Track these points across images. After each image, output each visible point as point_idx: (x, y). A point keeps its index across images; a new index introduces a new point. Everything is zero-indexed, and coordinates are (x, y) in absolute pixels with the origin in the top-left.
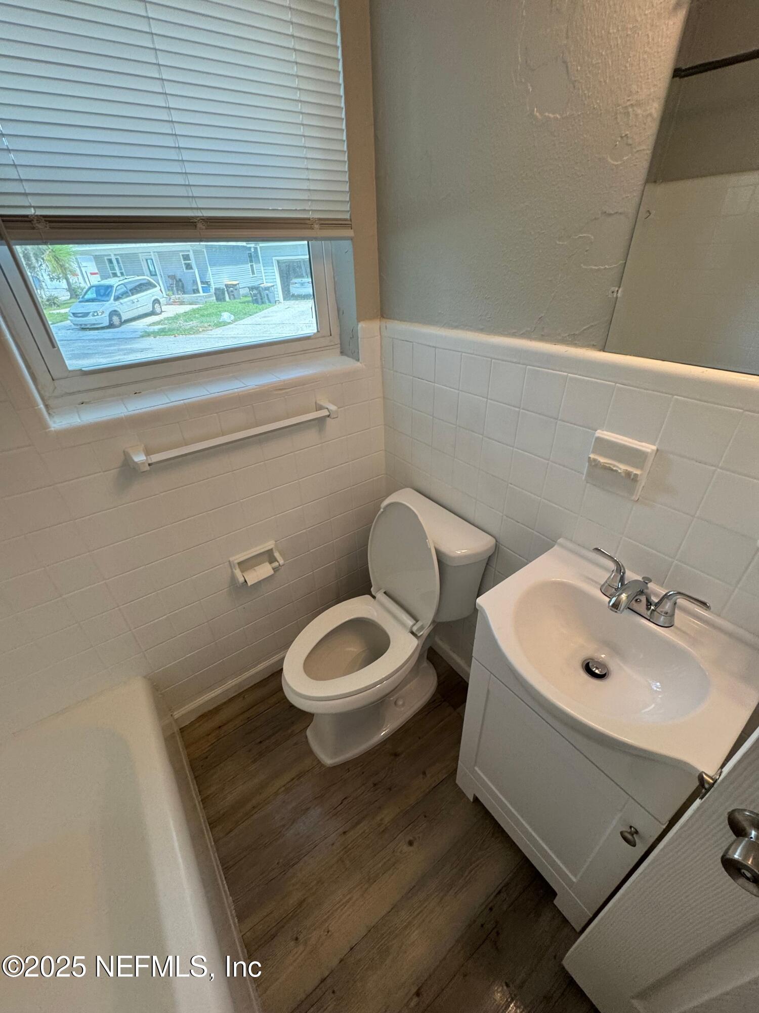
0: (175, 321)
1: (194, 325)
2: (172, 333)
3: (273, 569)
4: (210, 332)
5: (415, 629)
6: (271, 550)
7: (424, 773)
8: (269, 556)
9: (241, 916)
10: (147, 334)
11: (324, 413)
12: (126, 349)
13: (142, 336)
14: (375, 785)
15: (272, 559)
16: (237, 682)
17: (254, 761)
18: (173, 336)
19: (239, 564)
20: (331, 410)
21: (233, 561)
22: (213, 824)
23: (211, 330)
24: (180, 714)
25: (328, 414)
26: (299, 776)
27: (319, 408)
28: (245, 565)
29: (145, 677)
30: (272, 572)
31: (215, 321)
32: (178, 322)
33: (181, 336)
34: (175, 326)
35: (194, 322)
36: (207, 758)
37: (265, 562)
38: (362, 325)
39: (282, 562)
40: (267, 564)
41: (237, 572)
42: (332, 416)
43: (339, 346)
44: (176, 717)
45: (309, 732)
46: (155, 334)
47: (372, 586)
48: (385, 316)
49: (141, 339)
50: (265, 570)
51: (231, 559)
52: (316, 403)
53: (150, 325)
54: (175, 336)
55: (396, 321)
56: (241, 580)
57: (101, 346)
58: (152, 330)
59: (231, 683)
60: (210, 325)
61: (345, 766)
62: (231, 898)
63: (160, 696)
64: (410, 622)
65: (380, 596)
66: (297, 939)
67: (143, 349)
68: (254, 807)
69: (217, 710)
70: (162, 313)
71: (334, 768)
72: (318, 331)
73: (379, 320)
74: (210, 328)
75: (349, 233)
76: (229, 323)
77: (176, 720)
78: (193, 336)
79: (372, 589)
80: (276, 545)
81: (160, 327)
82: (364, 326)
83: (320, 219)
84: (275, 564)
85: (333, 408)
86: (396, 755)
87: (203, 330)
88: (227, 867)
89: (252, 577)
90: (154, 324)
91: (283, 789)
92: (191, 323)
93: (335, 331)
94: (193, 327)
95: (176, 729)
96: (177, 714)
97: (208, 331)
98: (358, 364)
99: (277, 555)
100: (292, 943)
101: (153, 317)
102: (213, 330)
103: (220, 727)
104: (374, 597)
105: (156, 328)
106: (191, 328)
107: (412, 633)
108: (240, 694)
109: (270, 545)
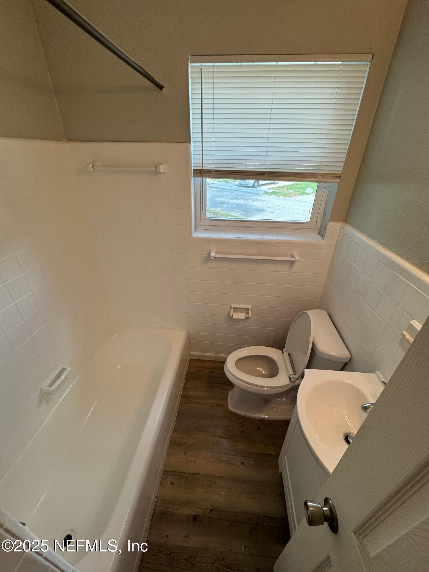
0: (282, 188)
1: (290, 192)
2: (278, 194)
3: (245, 317)
4: (296, 197)
5: (291, 377)
6: (249, 309)
7: (266, 445)
8: (247, 311)
9: (175, 431)
10: (266, 193)
11: (293, 259)
12: (254, 199)
13: (264, 194)
14: (243, 431)
15: (248, 313)
16: (216, 355)
17: (207, 387)
18: (277, 196)
19: (234, 308)
20: (296, 259)
21: (232, 306)
22: (183, 397)
23: (297, 196)
24: (192, 354)
25: (294, 260)
26: (218, 405)
27: (293, 256)
28: (236, 310)
29: (187, 332)
30: (244, 318)
31: (302, 192)
32: (283, 189)
33: (281, 196)
34: (281, 191)
35: (291, 190)
36: (193, 374)
37: (244, 312)
38: (330, 223)
39: (250, 316)
40: (244, 314)
41: (232, 311)
42: (296, 262)
43: (319, 230)
44: (191, 354)
45: (230, 392)
46: (270, 194)
47: (284, 348)
48: (346, 222)
49: (263, 195)
50: (241, 316)
51: (232, 305)
52: (292, 254)
53: (270, 189)
54: (278, 196)
55: (349, 226)
56: (231, 314)
57: (245, 195)
58: (269, 192)
59: (214, 354)
60: (298, 193)
61: (236, 415)
62: (175, 423)
63: (189, 342)
64: (291, 372)
65: (286, 354)
66: (185, 453)
67: (261, 200)
68: (197, 402)
69: (205, 361)
70: (278, 184)
71: (231, 412)
72: (310, 221)
73: (342, 222)
74: (297, 195)
75: (338, 180)
76: (309, 194)
77: (190, 355)
78: (287, 198)
79: (284, 349)
80: (252, 307)
81: (274, 190)
82: (332, 224)
83: (322, 174)
84: (247, 315)
85: (298, 258)
86: (259, 428)
87: (293, 196)
88: (180, 413)
89: (236, 316)
90: (272, 188)
91: (210, 404)
92: (289, 191)
93: (319, 223)
94: (289, 193)
95: (188, 358)
96: (192, 353)
97: (295, 197)
98: (323, 241)
99: (250, 312)
100: (183, 453)
101: (273, 185)
102: (298, 196)
103: (202, 368)
104: (283, 353)
105: (272, 191)
106: (288, 194)
107: (290, 378)
108: (215, 361)
109: (249, 307)
